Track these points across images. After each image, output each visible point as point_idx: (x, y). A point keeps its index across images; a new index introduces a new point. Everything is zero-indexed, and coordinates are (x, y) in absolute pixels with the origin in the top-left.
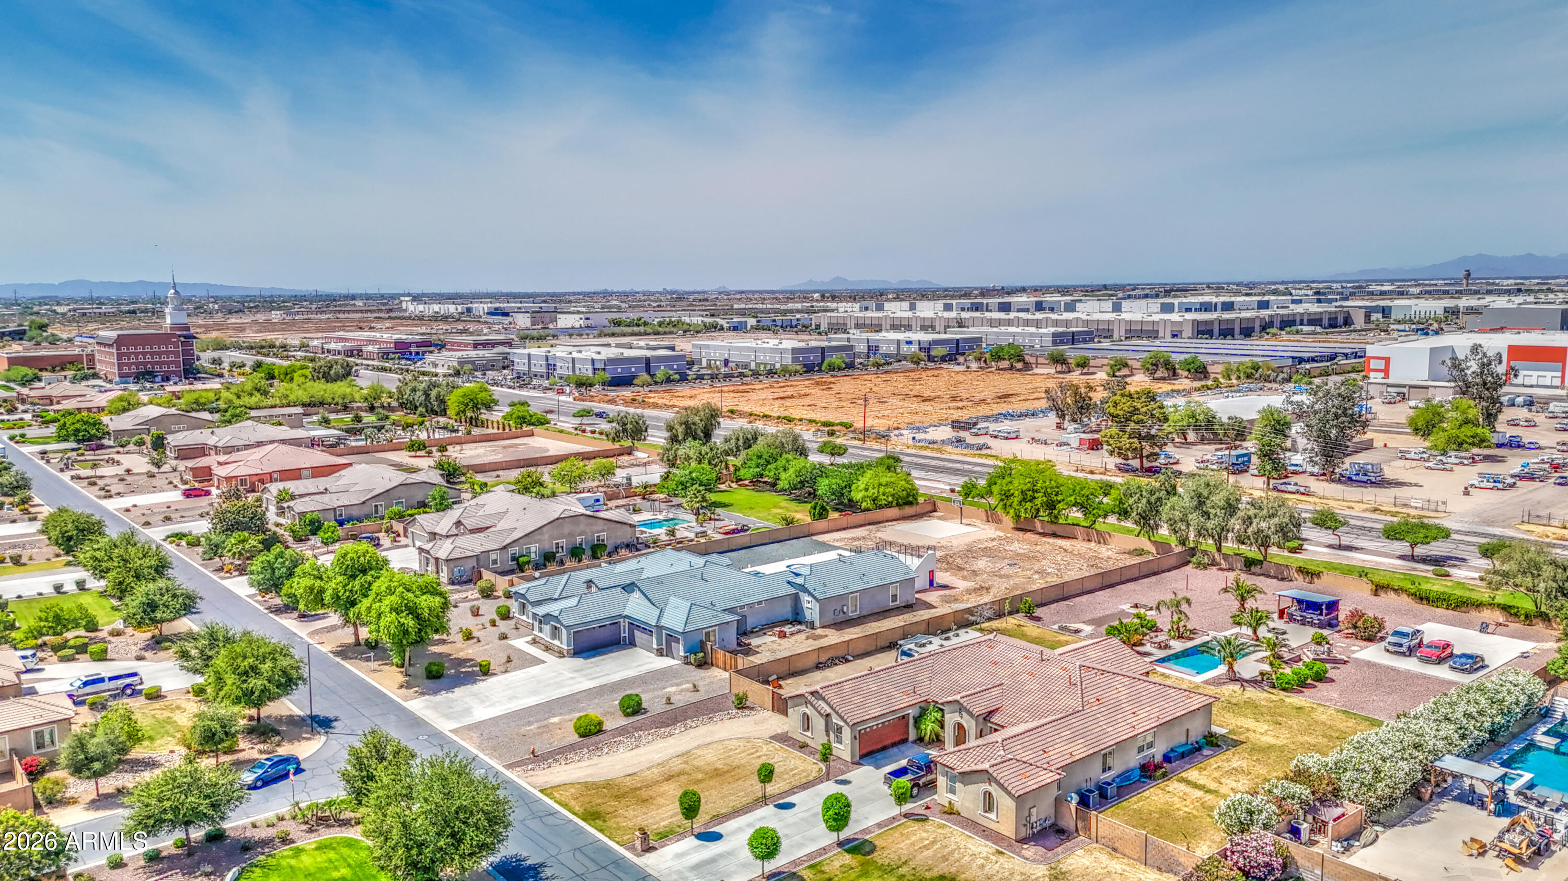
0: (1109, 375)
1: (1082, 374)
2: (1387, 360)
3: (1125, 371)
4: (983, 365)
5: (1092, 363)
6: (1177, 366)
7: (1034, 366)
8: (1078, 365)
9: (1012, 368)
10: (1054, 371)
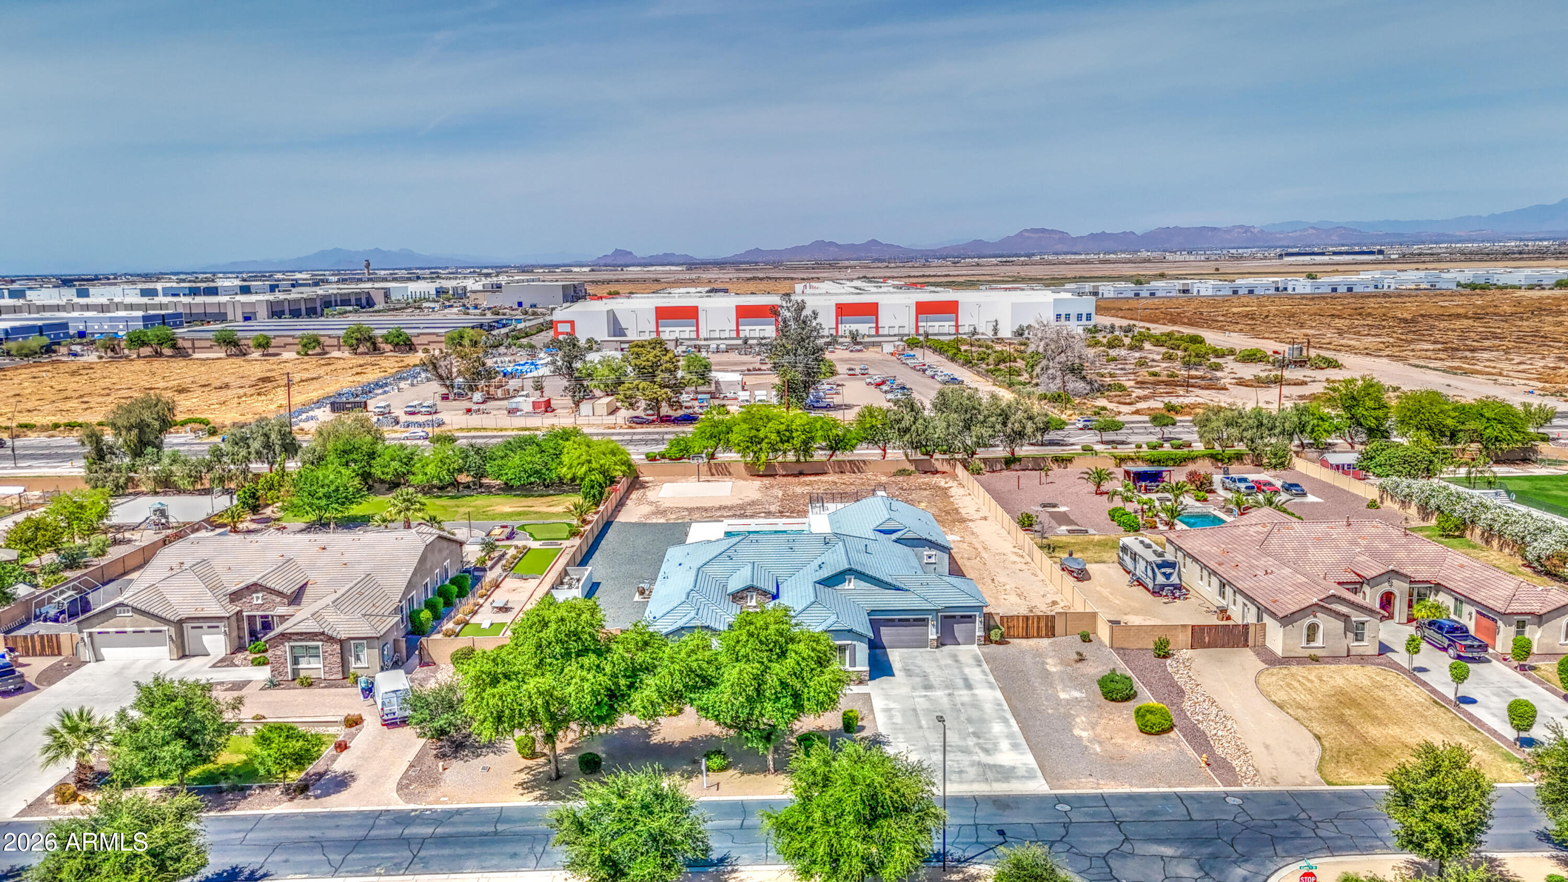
0: (298, 353)
1: (263, 355)
2: (572, 323)
3: (318, 350)
4: (112, 354)
5: (274, 342)
6: (380, 340)
7: (190, 351)
8: (259, 345)
9: (159, 354)
10: (223, 355)
